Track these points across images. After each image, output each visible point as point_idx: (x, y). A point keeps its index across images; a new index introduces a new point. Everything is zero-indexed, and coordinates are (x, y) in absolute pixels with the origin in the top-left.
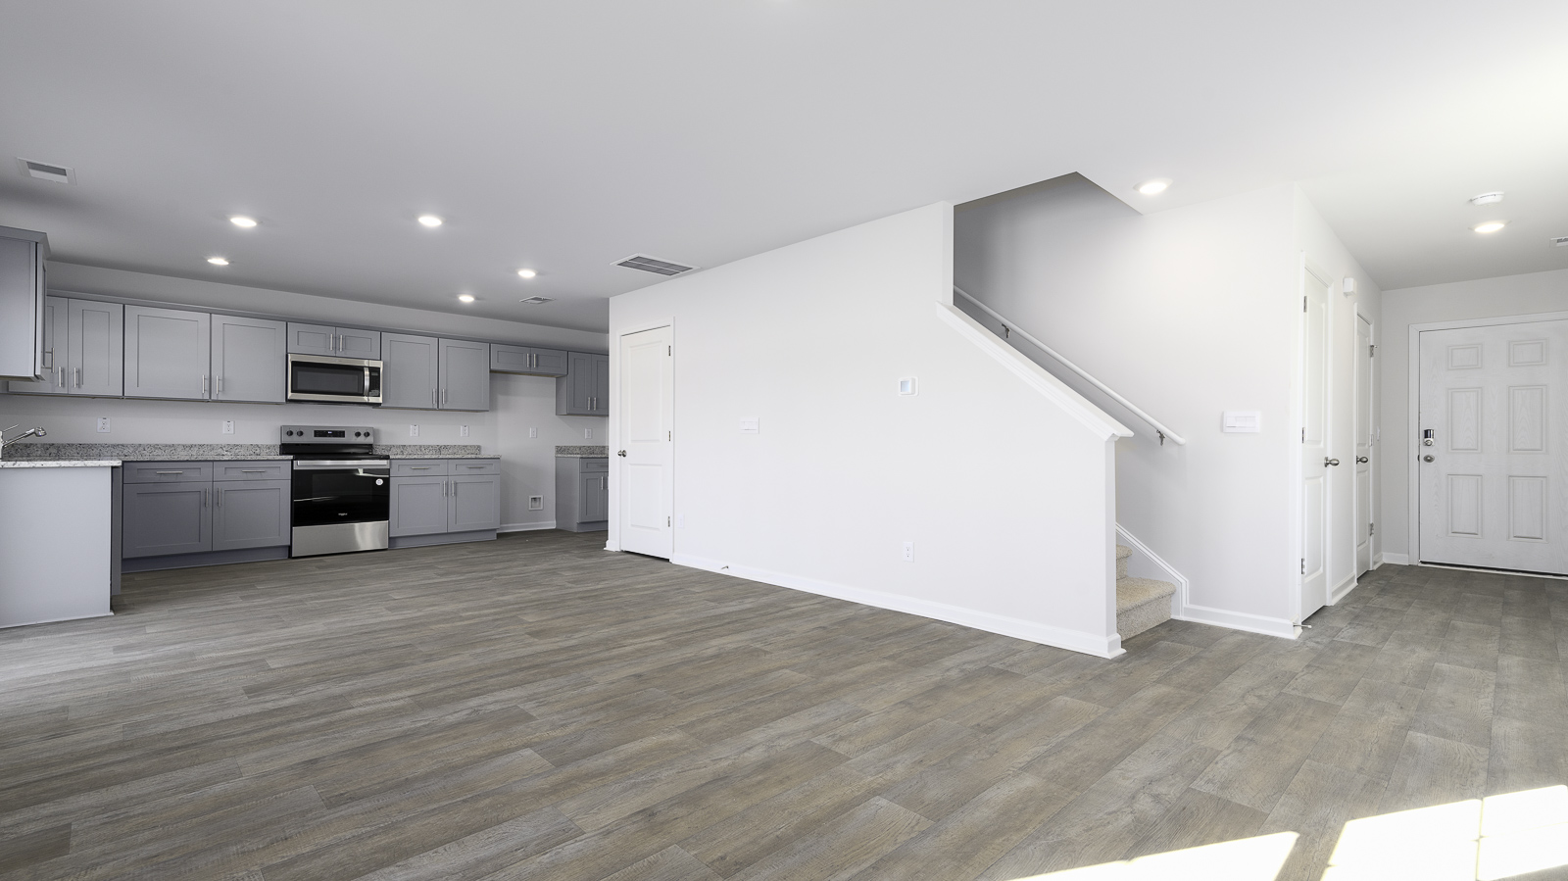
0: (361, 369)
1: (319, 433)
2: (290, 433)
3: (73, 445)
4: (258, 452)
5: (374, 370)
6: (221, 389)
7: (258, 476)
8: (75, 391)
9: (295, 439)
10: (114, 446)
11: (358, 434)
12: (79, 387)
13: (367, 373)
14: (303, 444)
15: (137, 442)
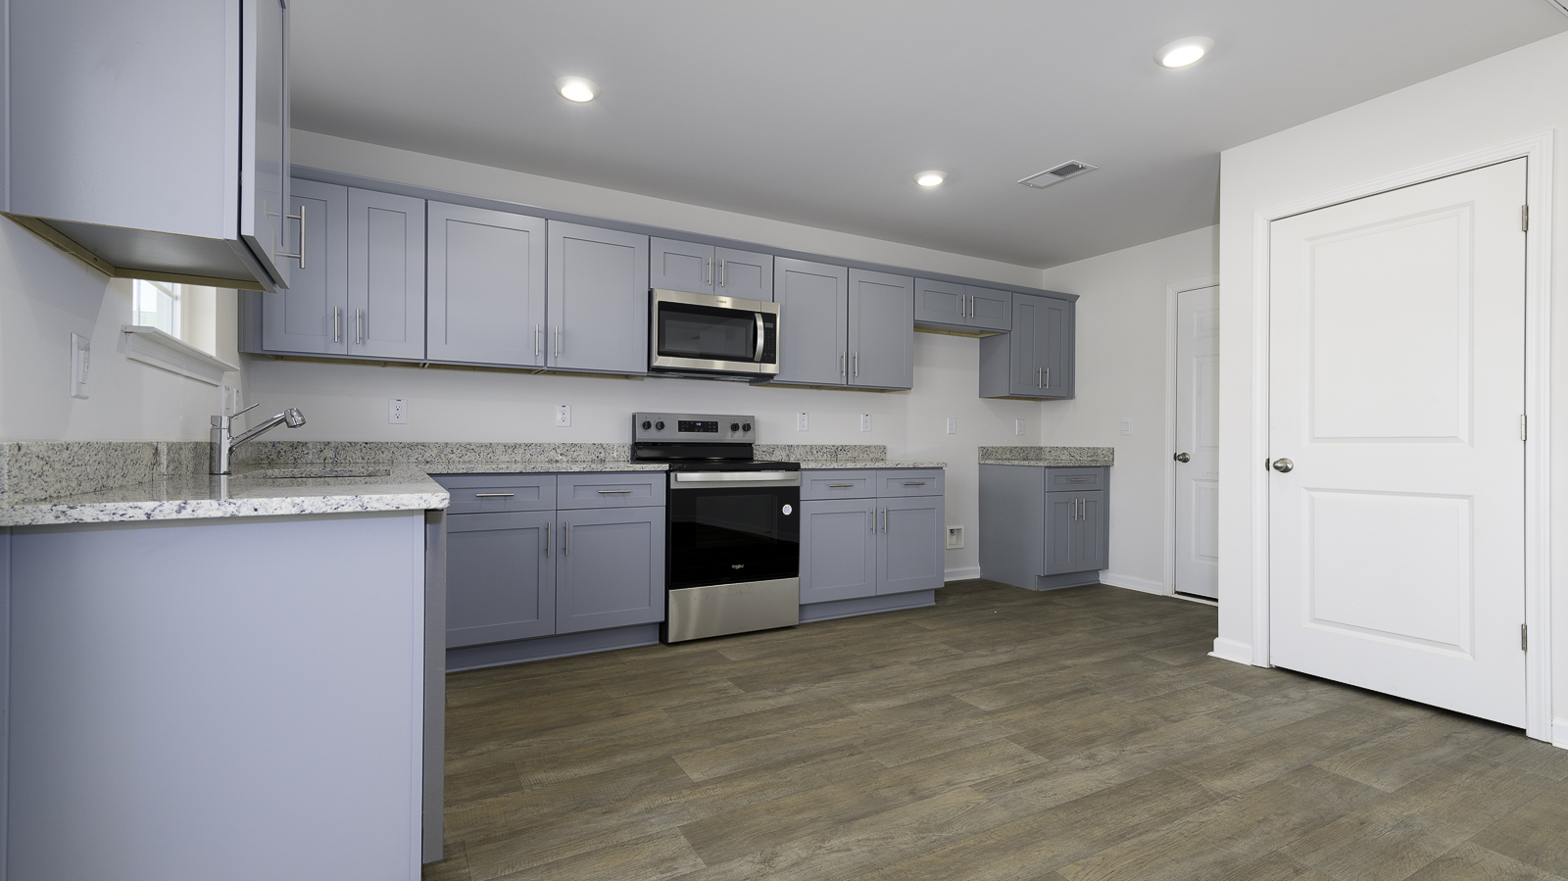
0: (749, 316)
1: (686, 426)
2: (647, 425)
3: (356, 444)
4: (602, 455)
5: (770, 318)
6: (560, 350)
7: (619, 501)
8: (357, 351)
9: (653, 435)
10: (411, 446)
11: (735, 427)
12: (364, 343)
13: (760, 323)
14: (662, 443)
15: (442, 440)
